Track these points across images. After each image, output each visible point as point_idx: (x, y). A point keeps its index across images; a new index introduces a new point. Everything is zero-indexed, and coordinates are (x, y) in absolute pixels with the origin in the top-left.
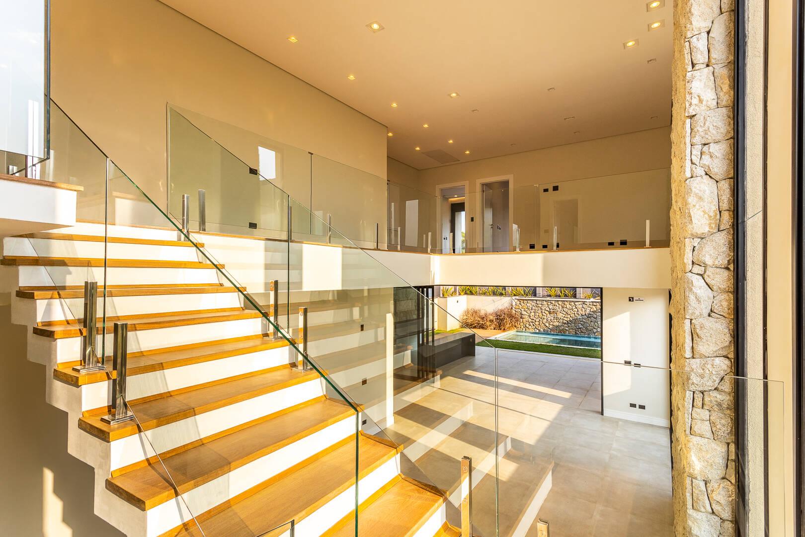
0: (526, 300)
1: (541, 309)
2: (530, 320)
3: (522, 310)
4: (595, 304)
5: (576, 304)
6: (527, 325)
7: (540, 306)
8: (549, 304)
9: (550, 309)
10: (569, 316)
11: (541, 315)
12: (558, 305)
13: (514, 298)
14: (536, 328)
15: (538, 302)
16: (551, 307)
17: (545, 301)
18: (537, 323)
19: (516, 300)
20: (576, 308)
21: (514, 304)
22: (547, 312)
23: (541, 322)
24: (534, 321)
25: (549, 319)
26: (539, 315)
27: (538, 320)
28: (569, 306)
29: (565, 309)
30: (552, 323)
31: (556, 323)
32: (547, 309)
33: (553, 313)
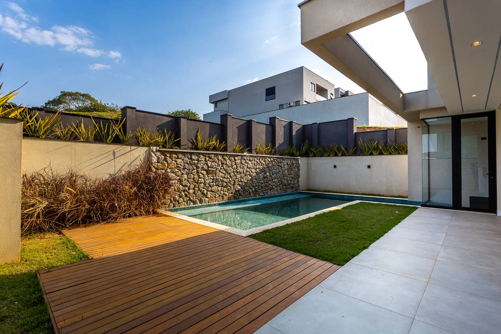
0: (175, 153)
1: (198, 167)
2: (181, 187)
3: (169, 170)
5: (236, 158)
6: (177, 197)
7: (196, 162)
8: (207, 158)
9: (208, 167)
10: (229, 176)
11: (196, 177)
12: (217, 161)
13: (154, 149)
14: (190, 200)
15: (193, 157)
16: (208, 164)
17: (203, 154)
18: (191, 191)
19: (158, 154)
20: (236, 164)
21: (155, 159)
22: (204, 172)
23: (197, 189)
24: (187, 188)
25: (208, 182)
26: (194, 179)
27: (192, 186)
28: (228, 162)
29: (225, 166)
30: (210, 189)
31: (215, 188)
32: (205, 167)
33: (212, 173)
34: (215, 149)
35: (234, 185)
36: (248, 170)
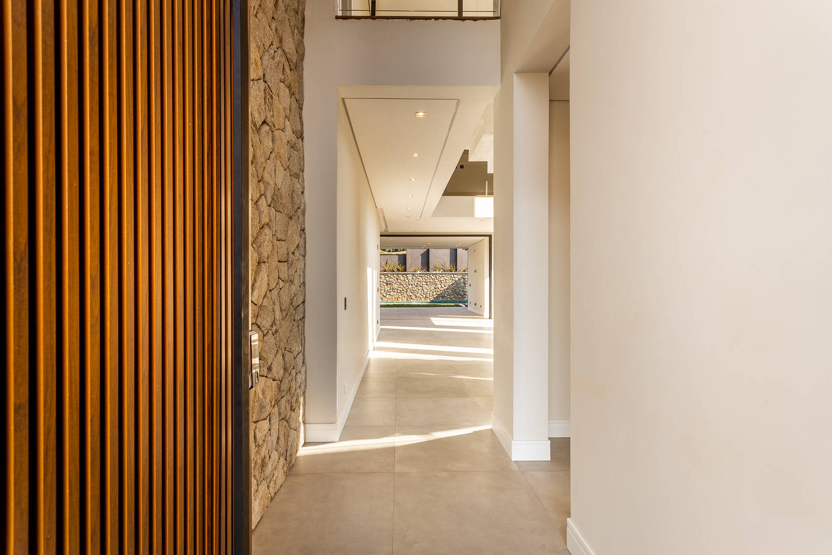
4: (421, 275)
5: (408, 276)
8: (386, 276)
9: (387, 281)
10: (402, 287)
12: (393, 278)
16: (387, 279)
20: (408, 279)
22: (385, 284)
25: (386, 289)
28: (402, 278)
29: (399, 281)
30: (388, 293)
31: (391, 293)
32: (385, 281)
33: (390, 284)
34: (398, 270)
35: (406, 292)
36: (419, 283)
